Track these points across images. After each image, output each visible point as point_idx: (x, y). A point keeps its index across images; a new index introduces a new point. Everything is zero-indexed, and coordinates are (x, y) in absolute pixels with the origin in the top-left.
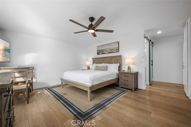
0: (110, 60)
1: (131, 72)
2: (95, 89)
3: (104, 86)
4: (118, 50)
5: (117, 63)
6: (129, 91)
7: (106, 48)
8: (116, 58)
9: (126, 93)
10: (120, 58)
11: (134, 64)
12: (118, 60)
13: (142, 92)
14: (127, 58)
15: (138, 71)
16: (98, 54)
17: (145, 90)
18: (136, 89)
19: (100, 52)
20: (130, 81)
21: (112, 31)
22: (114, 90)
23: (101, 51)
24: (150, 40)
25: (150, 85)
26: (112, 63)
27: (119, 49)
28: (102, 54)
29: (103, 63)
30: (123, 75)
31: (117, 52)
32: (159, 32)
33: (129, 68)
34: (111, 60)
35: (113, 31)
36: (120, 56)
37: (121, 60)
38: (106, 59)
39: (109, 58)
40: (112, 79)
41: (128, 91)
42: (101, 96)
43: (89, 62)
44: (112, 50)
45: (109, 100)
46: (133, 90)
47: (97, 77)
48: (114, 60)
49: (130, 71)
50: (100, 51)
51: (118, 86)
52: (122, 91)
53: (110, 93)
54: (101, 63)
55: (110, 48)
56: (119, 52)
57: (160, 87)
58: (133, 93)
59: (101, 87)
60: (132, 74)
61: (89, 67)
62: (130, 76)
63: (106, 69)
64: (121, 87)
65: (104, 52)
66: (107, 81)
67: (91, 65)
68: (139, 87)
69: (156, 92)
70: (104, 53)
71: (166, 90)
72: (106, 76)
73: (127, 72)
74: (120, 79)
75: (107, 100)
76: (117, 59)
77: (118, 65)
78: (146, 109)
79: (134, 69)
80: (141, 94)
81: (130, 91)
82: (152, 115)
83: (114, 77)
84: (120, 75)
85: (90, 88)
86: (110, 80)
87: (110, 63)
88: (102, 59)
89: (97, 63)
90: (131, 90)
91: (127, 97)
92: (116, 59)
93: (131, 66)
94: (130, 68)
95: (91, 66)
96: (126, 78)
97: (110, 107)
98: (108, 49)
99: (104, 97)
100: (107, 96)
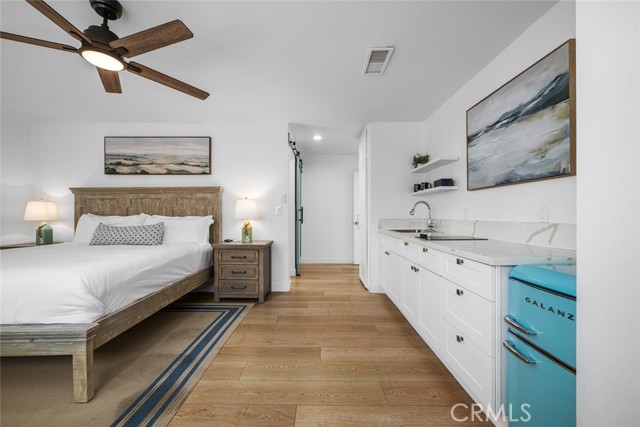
0: (176, 203)
1: (254, 243)
2: (115, 335)
3: (157, 309)
4: (207, 168)
5: (206, 214)
6: (250, 305)
7: (156, 152)
8: (199, 195)
9: (243, 315)
10: (214, 195)
11: (260, 218)
12: (207, 203)
13: (284, 300)
14: (240, 199)
15: (271, 240)
16: (110, 171)
17: (289, 293)
18: (269, 294)
19: (119, 164)
20: (250, 272)
21: (202, 95)
22: (197, 314)
23: (131, 162)
24: (298, 153)
25: (298, 275)
26: (182, 214)
27: (210, 162)
28: (136, 173)
29: (138, 214)
30: (227, 257)
31: (204, 173)
32: (317, 138)
33: (247, 231)
34: (180, 201)
35: (208, 95)
36: (216, 190)
37: (219, 204)
38: (153, 196)
39: (170, 196)
40: (188, 274)
41: (245, 307)
42: (148, 353)
43: (52, 206)
44: (183, 164)
45: (189, 359)
46: (261, 299)
47: (128, 278)
48: (193, 201)
49: (251, 241)
50: (123, 162)
51: (209, 296)
52: (228, 311)
53: (185, 332)
54: (127, 214)
55: (174, 157)
56: (210, 173)
57: (318, 278)
58: (261, 309)
59: (147, 316)
60: (257, 249)
61: (49, 233)
62: (251, 255)
63: (158, 237)
64: (222, 300)
65: (144, 167)
66: (171, 287)
67: (59, 220)
68: (275, 288)
69: (314, 293)
70: (144, 173)
71: (330, 281)
72: (168, 265)
73: (241, 244)
74: (216, 269)
75: (178, 363)
76: (204, 199)
77: (210, 220)
78: (307, 344)
79: (261, 234)
80: (283, 306)
81: (253, 304)
82: (324, 355)
83: (196, 266)
84: (216, 256)
85: (90, 333)
86: (182, 282)
87: (173, 214)
88: (131, 196)
89: (103, 214)
90: (255, 300)
91: (249, 327)
92: (198, 200)
93: (254, 225)
94: (251, 229)
95: (60, 229)
96: (239, 265)
97: (197, 384)
98: (166, 157)
99: (160, 356)
100: (173, 346)
